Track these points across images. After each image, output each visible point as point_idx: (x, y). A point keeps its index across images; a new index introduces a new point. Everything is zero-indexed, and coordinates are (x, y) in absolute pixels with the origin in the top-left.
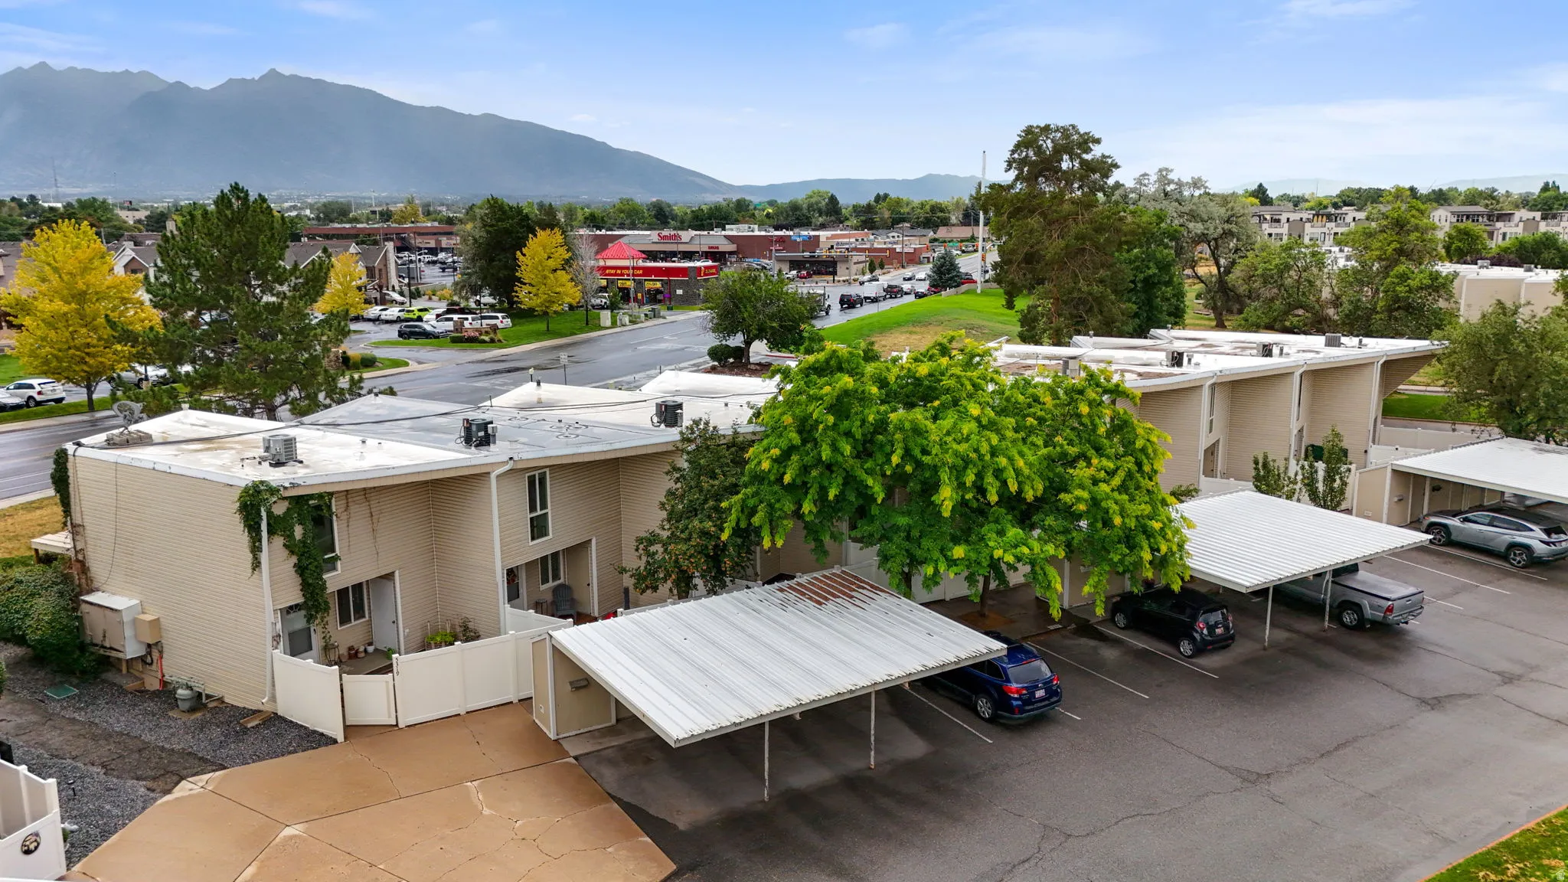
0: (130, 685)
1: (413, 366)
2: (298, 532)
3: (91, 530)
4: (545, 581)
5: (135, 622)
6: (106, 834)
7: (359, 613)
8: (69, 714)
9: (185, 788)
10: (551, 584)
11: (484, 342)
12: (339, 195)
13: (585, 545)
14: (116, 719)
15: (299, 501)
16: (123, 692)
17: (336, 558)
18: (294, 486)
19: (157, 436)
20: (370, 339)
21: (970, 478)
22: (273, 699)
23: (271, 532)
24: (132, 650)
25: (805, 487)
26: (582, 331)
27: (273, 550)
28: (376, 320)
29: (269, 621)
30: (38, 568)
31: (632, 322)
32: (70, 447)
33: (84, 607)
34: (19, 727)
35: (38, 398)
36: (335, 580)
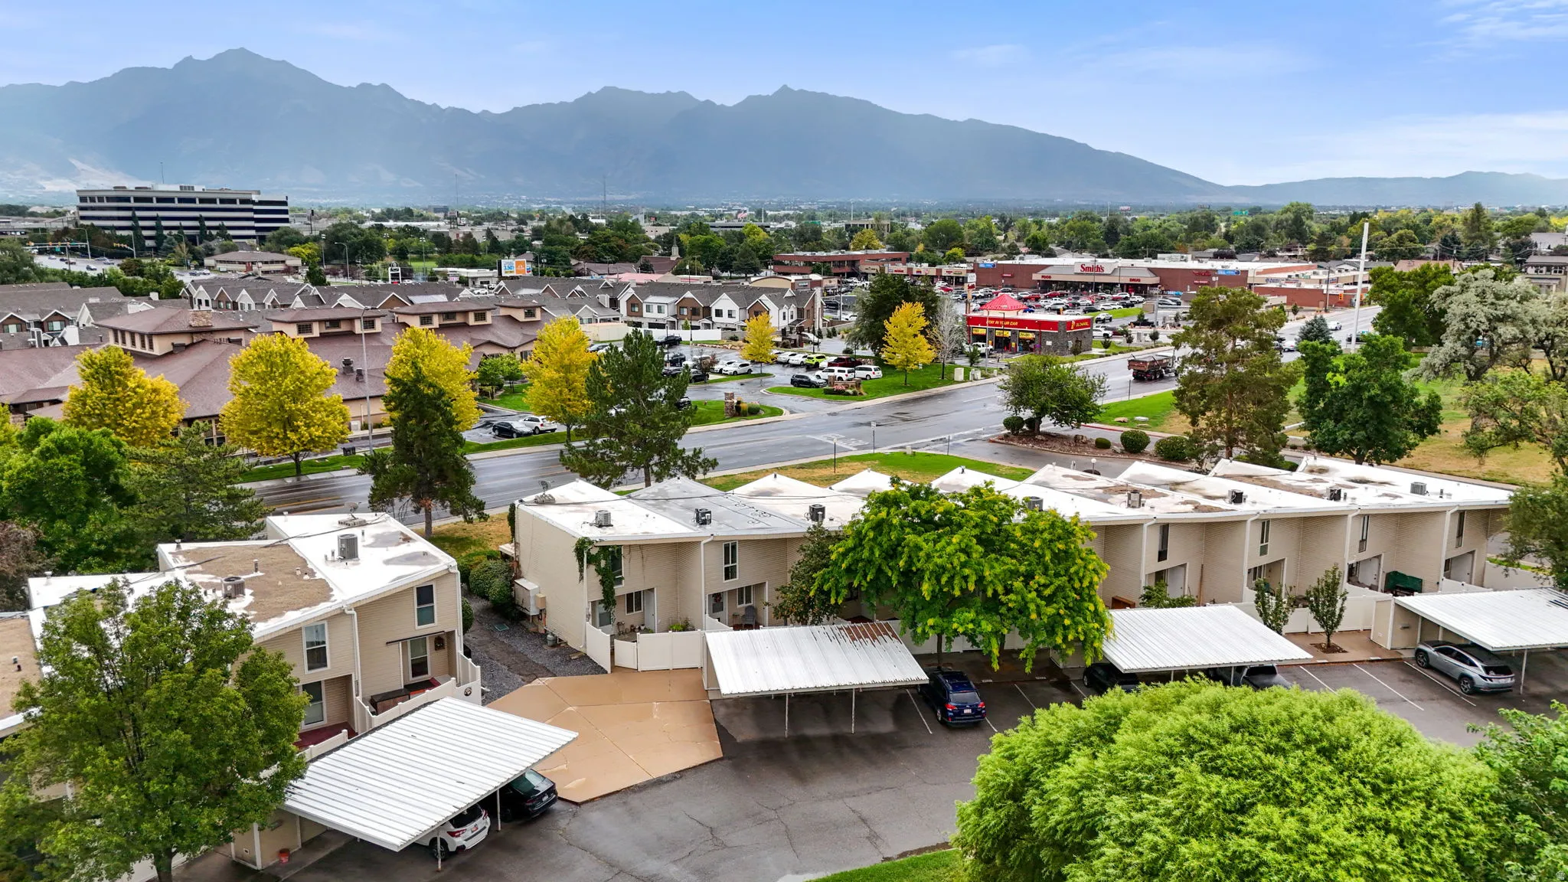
0: (532, 629)
1: (786, 416)
2: (603, 563)
3: (522, 545)
4: (741, 602)
5: (536, 597)
6: (500, 696)
7: (639, 607)
8: (501, 639)
9: (538, 682)
10: (744, 605)
11: (848, 394)
12: (828, 200)
13: (762, 585)
14: (521, 645)
15: (604, 549)
16: (528, 632)
17: (622, 578)
18: (601, 541)
19: (558, 500)
20: (772, 382)
21: (944, 580)
22: (585, 646)
23: (589, 562)
24: (533, 611)
25: (855, 572)
26: (935, 385)
27: (590, 572)
28: (786, 364)
29: (586, 607)
30: (499, 562)
31: (985, 376)
32: (517, 503)
33: (516, 586)
34: (480, 642)
35: (541, 428)
36: (620, 590)
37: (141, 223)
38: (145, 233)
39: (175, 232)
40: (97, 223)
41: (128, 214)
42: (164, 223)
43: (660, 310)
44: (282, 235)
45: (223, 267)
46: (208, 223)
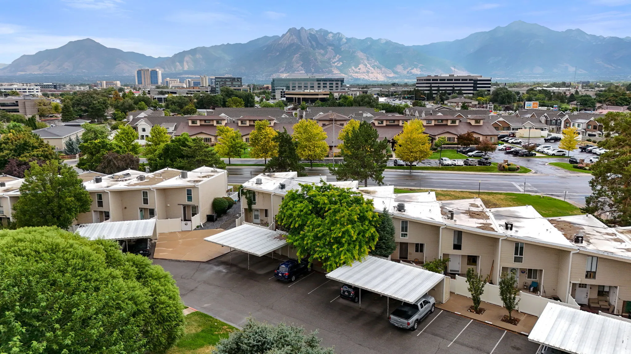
37: (433, 88)
38: (434, 92)
39: (444, 92)
40: (419, 88)
41: (429, 85)
42: (441, 88)
43: (579, 126)
44: (479, 93)
45: (449, 104)
46: (456, 88)
